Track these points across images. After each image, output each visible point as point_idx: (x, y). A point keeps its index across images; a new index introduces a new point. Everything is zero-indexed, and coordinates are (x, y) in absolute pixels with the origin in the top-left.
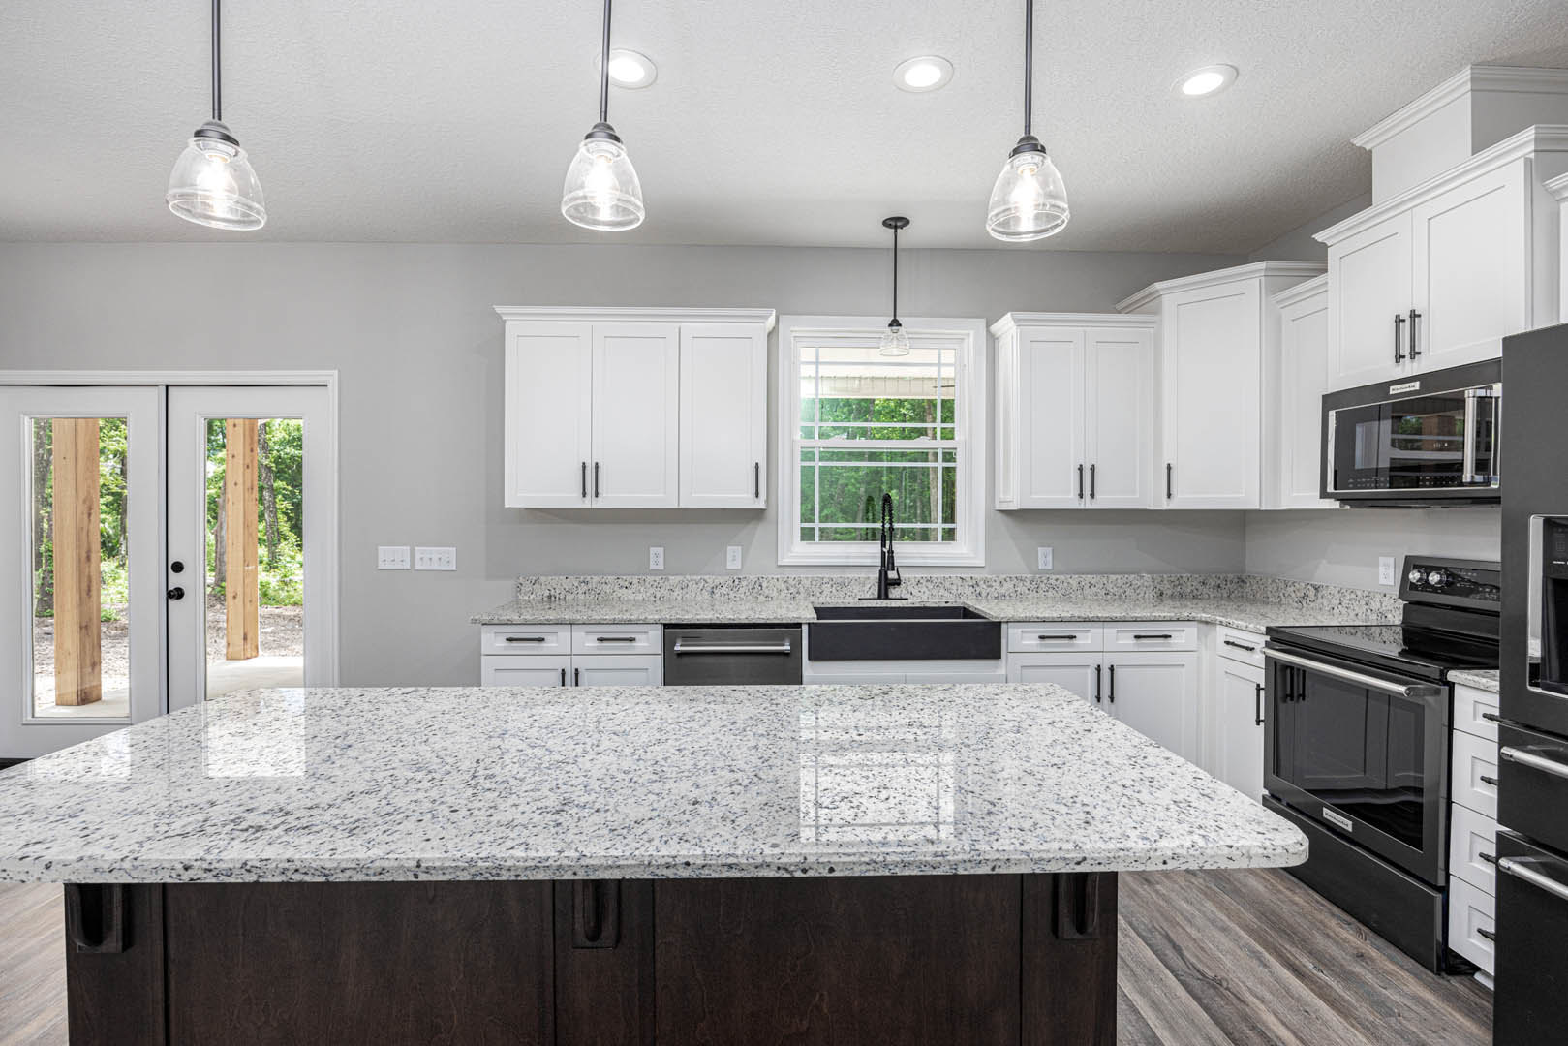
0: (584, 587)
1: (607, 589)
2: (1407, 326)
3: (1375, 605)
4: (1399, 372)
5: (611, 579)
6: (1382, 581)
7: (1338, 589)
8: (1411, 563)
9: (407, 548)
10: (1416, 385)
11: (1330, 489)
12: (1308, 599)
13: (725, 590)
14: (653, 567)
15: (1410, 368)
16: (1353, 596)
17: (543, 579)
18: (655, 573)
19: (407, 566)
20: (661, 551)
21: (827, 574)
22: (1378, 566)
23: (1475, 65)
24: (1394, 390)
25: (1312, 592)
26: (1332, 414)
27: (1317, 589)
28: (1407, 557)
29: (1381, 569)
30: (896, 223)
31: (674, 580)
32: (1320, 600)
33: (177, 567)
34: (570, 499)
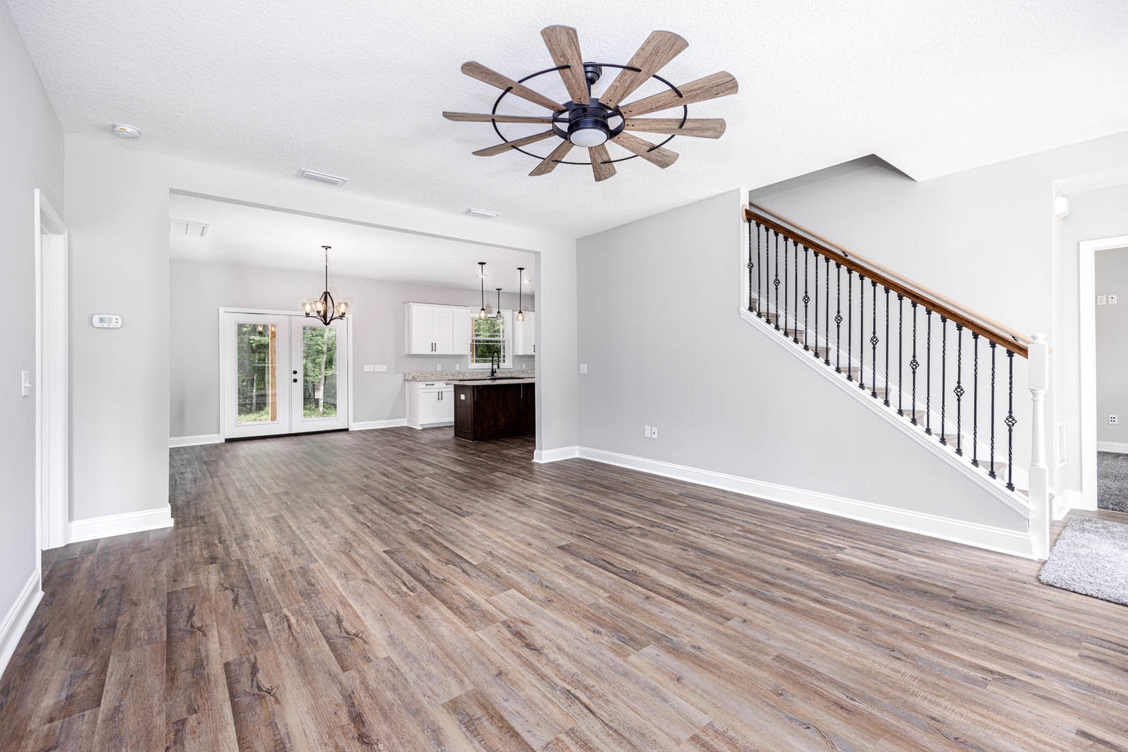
0: (422, 375)
1: (428, 375)
9: (373, 365)
13: (456, 375)
14: (438, 370)
17: (411, 373)
19: (372, 371)
21: (479, 370)
30: (499, 290)
31: (444, 373)
33: (295, 372)
34: (428, 352)
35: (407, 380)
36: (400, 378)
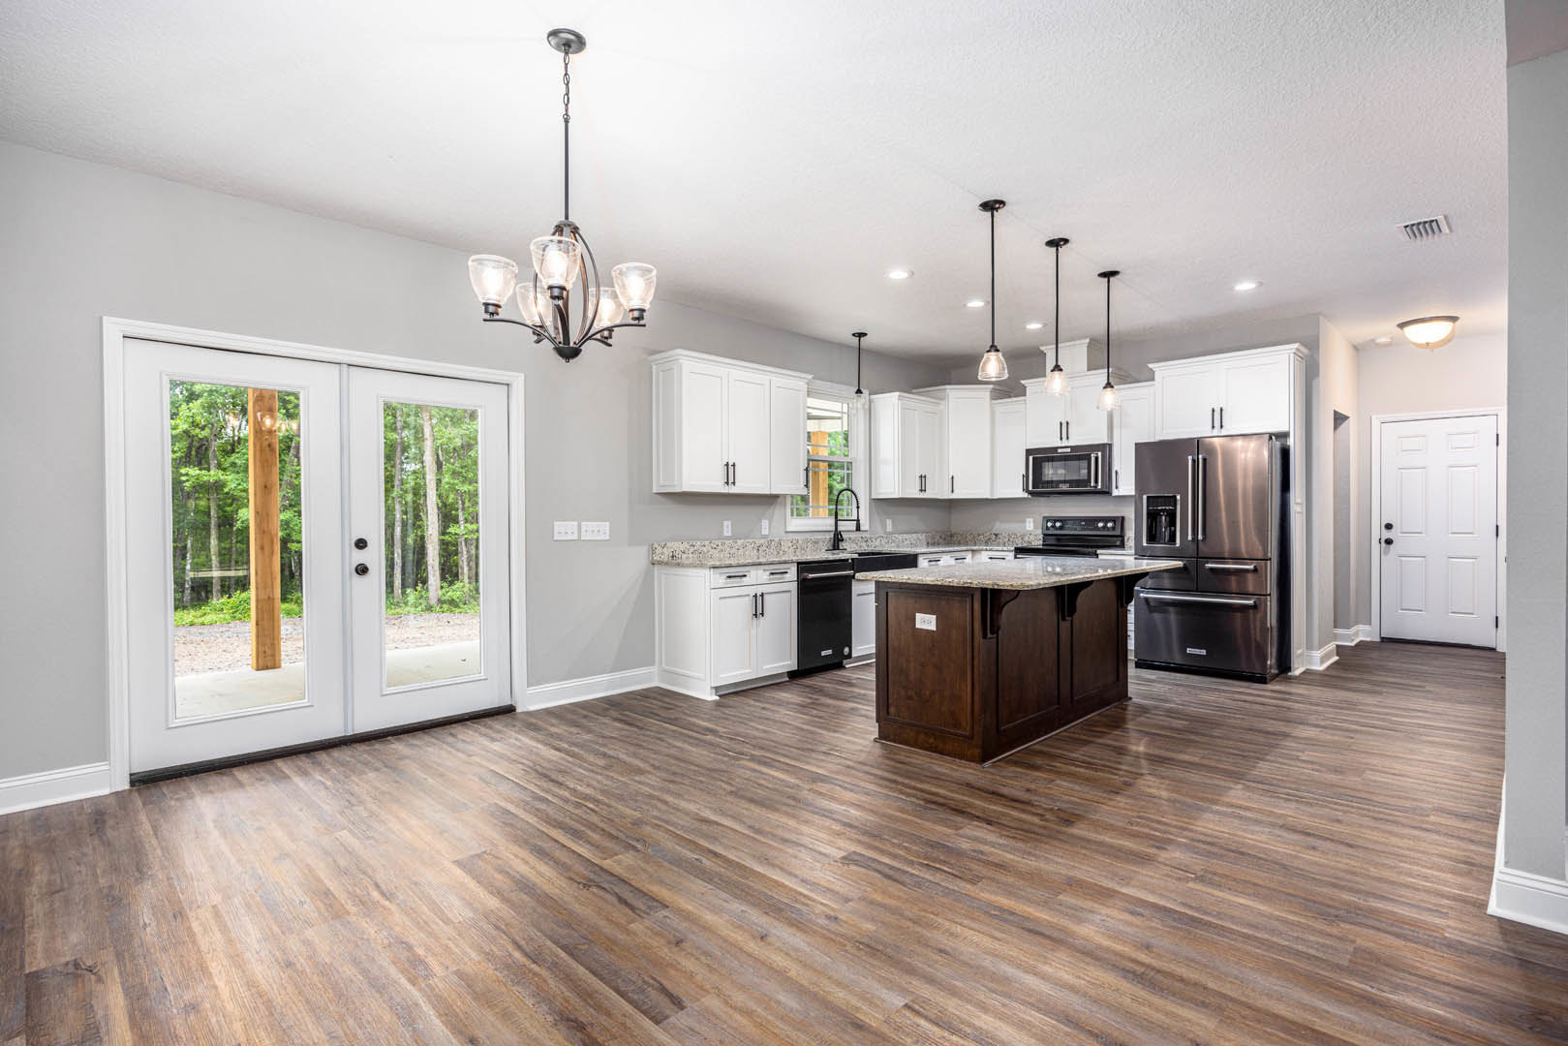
0: (692, 549)
1: (705, 549)
2: (1064, 428)
3: (1026, 539)
4: (1059, 444)
5: (707, 543)
6: (1028, 528)
7: (1007, 534)
8: (1047, 519)
9: (576, 523)
10: (1069, 450)
11: (1030, 488)
12: (992, 540)
13: (764, 548)
14: (726, 534)
15: (1065, 443)
17: (669, 544)
18: (728, 538)
19: (575, 537)
20: (730, 523)
21: (808, 536)
22: (1025, 522)
23: (1091, 339)
24: (1060, 451)
25: (994, 537)
26: (1031, 458)
27: (996, 535)
28: (1043, 517)
29: (1027, 524)
30: (861, 335)
31: (740, 542)
32: (998, 540)
33: (361, 544)
34: (717, 486)
35: (660, 563)
36: (639, 557)
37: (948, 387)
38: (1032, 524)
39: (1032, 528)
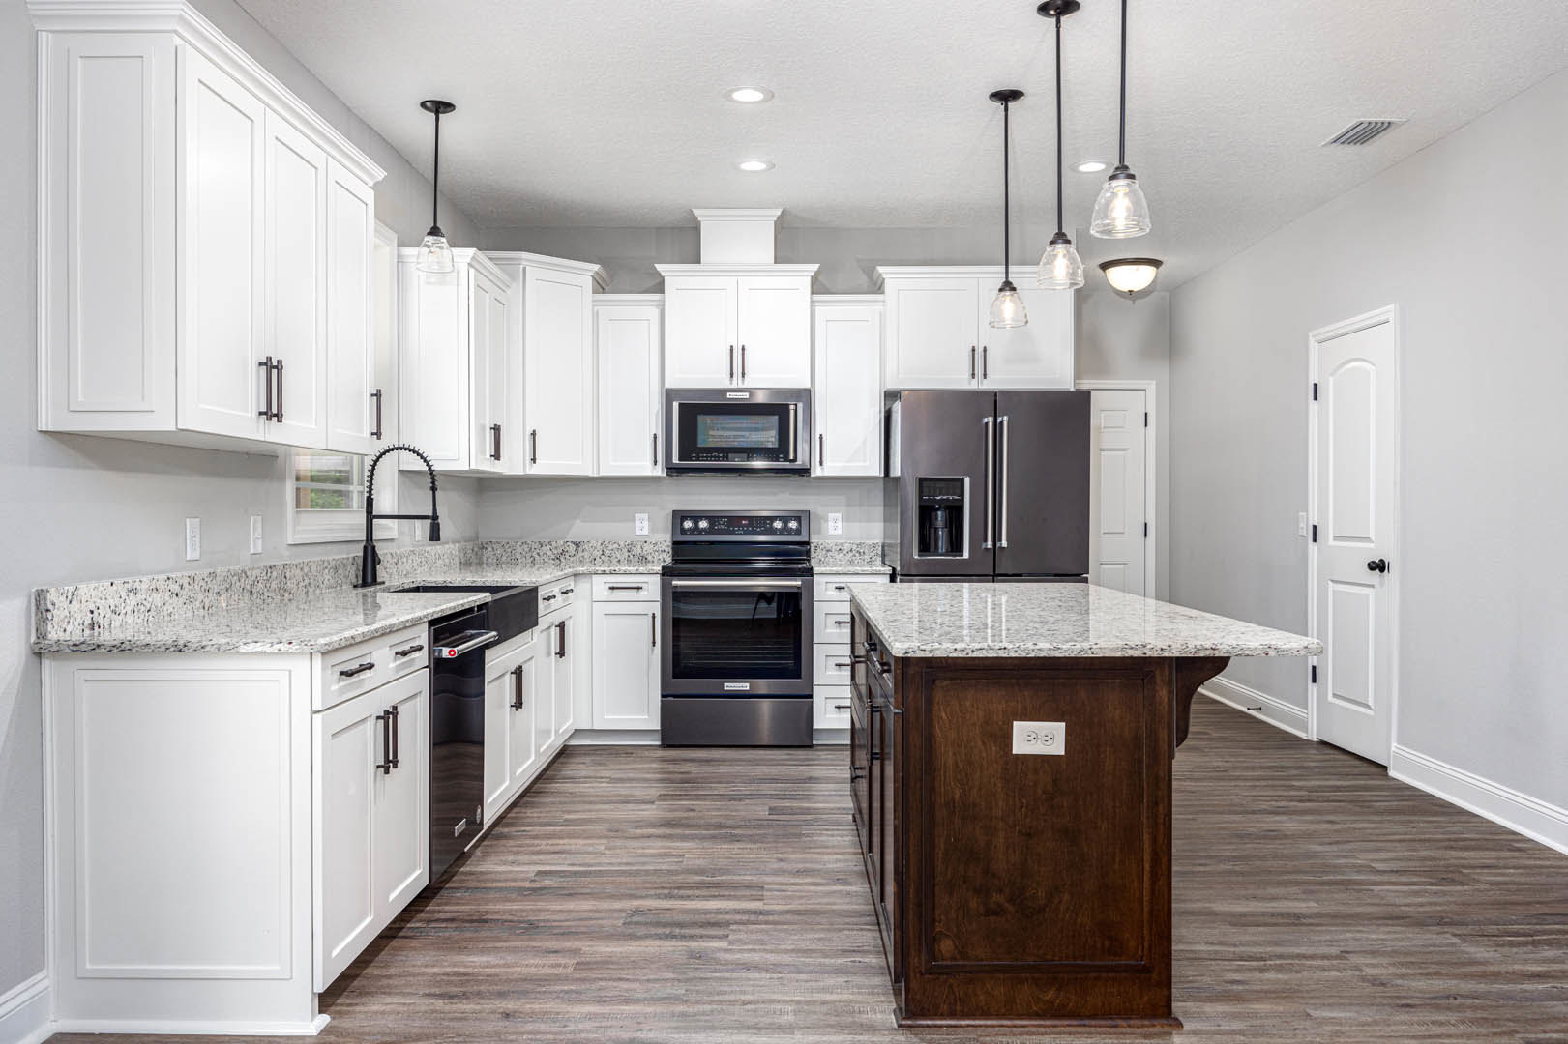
4: (725, 384)
6: (638, 532)
7: (600, 542)
8: (679, 517)
10: (746, 395)
12: (567, 554)
14: (190, 554)
15: (737, 383)
16: (616, 546)
22: (634, 520)
23: (783, 210)
24: (729, 395)
25: (572, 548)
26: (674, 406)
27: (577, 545)
28: (674, 511)
29: (637, 523)
30: (438, 107)
32: (580, 554)
37: (525, 255)
38: (646, 524)
39: (646, 531)
